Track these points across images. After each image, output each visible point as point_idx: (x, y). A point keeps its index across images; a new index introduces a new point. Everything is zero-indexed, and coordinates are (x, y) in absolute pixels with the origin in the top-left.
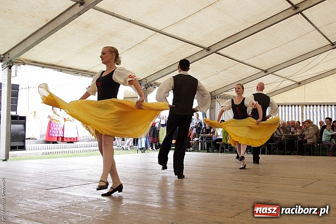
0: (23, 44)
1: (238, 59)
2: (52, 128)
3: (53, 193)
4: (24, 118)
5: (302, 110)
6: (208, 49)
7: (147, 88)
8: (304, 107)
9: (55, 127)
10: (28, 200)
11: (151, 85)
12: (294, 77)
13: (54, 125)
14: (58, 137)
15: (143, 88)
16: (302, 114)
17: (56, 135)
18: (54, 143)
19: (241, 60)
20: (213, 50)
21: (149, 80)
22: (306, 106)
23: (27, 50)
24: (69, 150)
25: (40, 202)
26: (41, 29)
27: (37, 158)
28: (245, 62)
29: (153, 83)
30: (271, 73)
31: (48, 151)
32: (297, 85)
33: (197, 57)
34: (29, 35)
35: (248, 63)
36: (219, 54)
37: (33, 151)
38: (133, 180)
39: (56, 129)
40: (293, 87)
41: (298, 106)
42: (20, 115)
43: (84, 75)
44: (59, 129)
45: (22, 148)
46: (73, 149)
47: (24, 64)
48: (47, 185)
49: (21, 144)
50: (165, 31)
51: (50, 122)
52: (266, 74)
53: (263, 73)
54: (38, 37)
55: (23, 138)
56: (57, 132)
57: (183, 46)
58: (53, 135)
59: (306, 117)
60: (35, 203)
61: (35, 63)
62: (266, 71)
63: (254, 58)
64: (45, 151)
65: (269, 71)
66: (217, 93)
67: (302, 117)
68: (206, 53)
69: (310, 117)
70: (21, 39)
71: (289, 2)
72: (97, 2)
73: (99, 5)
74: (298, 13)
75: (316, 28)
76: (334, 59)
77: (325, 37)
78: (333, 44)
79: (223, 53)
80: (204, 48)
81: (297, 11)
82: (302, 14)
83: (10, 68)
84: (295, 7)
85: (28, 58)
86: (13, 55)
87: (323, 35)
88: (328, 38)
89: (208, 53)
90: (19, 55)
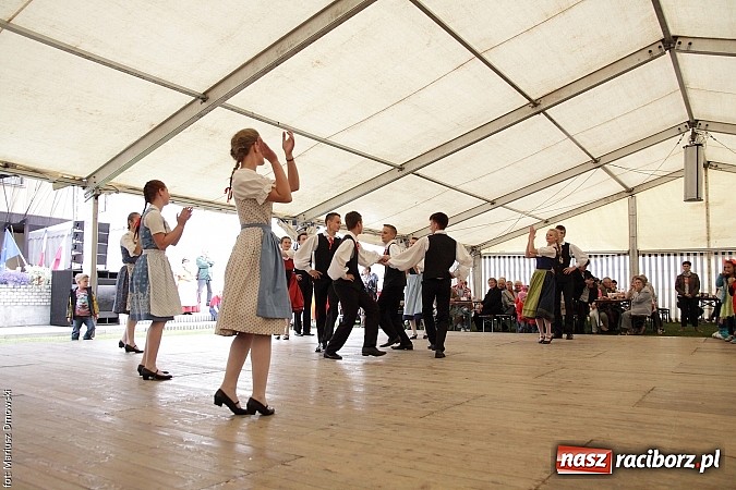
0: (116, 160)
1: (448, 183)
6: (401, 168)
7: (306, 229)
11: (313, 225)
12: (543, 211)
15: (300, 228)
19: (453, 185)
20: (408, 168)
21: (309, 217)
23: (122, 170)
24: (186, 324)
26: (144, 137)
28: (459, 188)
29: (315, 221)
30: (502, 206)
32: (542, 224)
33: (384, 180)
34: (125, 147)
35: (464, 190)
36: (417, 175)
42: (111, 271)
43: (207, 209)
45: (114, 321)
46: (191, 324)
47: (117, 192)
50: (332, 140)
52: (493, 206)
53: (489, 206)
54: (137, 151)
57: (362, 162)
61: (133, 190)
62: (493, 203)
63: (474, 182)
65: (498, 203)
68: (397, 173)
70: (113, 154)
71: (525, 95)
72: (227, 97)
73: (231, 101)
74: (539, 113)
75: (569, 136)
76: (598, 184)
77: (583, 149)
78: (596, 161)
79: (425, 174)
80: (395, 167)
81: (538, 109)
82: (546, 115)
83: (97, 198)
84: (535, 103)
85: (123, 182)
86: (100, 178)
87: (580, 147)
88: (588, 151)
89: (401, 173)
90: (110, 178)
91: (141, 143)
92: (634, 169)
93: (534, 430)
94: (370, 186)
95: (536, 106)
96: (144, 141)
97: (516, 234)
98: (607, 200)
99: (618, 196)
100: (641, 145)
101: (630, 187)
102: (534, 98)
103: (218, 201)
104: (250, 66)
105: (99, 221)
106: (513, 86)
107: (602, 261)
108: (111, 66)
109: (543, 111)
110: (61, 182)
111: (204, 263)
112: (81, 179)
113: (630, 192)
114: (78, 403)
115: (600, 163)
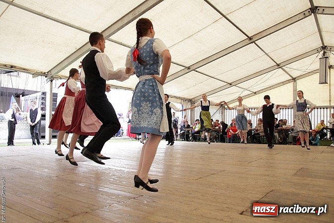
0: (60, 65)
1: (210, 75)
6: (189, 68)
12: (251, 88)
19: (212, 76)
20: (192, 68)
23: (63, 69)
26: (72, 54)
28: (215, 77)
30: (235, 86)
32: (253, 94)
33: (181, 73)
34: (64, 58)
35: (217, 78)
36: (196, 71)
38: (134, 157)
40: (250, 95)
47: (61, 79)
52: (231, 86)
53: (229, 86)
54: (70, 60)
62: (231, 84)
63: (222, 74)
65: (233, 84)
66: (196, 99)
68: (187, 71)
70: (59, 61)
71: (246, 35)
72: (110, 35)
73: (111, 38)
74: (252, 43)
75: (265, 53)
76: (279, 76)
77: (273, 60)
78: (278, 65)
79: (200, 71)
80: (186, 67)
81: (252, 41)
82: (255, 43)
83: (52, 82)
84: (250, 38)
85: (63, 74)
86: (53, 73)
87: (271, 59)
88: (275, 60)
89: (189, 70)
90: (58, 73)
91: (71, 57)
92: (296, 69)
93: (246, 186)
95: (251, 40)
96: (73, 55)
98: (284, 83)
99: (289, 81)
100: (300, 58)
101: (294, 77)
102: (250, 36)
104: (120, 21)
105: (53, 92)
106: (240, 30)
108: (58, 21)
109: (254, 42)
110: (36, 74)
112: (45, 73)
113: (294, 79)
114: (44, 172)
115: (280, 66)
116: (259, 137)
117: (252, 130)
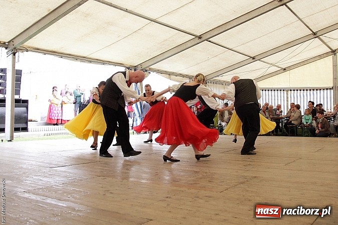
0: (27, 32)
1: (227, 46)
2: (52, 111)
3: (56, 171)
4: (26, 102)
5: (287, 94)
6: (200, 37)
8: (289, 92)
9: (55, 110)
10: (34, 177)
11: (146, 71)
12: (280, 64)
13: (54, 109)
14: (57, 120)
16: (287, 98)
17: (56, 118)
18: (54, 125)
19: (230, 47)
20: (204, 37)
21: (144, 66)
22: (291, 90)
23: (30, 37)
25: (45, 179)
27: (39, 139)
28: (234, 49)
29: (148, 69)
30: (259, 60)
31: (48, 132)
32: (282, 71)
33: (189, 44)
34: (32, 23)
36: (210, 41)
37: (35, 133)
39: (55, 112)
40: (278, 72)
41: (284, 90)
42: (23, 99)
43: (83, 61)
44: (58, 112)
45: (25, 129)
47: (27, 51)
48: (51, 164)
49: (24, 126)
51: (50, 106)
52: (253, 60)
53: (251, 60)
54: (40, 25)
55: (25, 120)
56: (57, 115)
57: (177, 34)
58: (53, 118)
59: (291, 101)
60: (41, 180)
61: (37, 50)
62: (253, 58)
63: (243, 45)
64: (46, 132)
65: (257, 58)
66: (208, 78)
67: (287, 101)
68: (198, 41)
69: (294, 101)
70: (24, 27)
74: (282, 5)
75: (299, 19)
76: (316, 47)
77: (308, 27)
78: (315, 34)
79: (214, 41)
80: (196, 36)
81: (282, 3)
82: (287, 6)
83: (14, 55)
86: (16, 42)
87: (306, 25)
88: (311, 28)
89: (200, 40)
90: (23, 43)
91: (42, 22)
94: (181, 48)
96: (44, 20)
97: (266, 77)
98: (320, 57)
99: (327, 54)
101: (334, 49)
103: (89, 56)
107: (317, 93)
109: (285, 4)
111: (79, 94)
112: (5, 43)
113: (334, 52)
115: (318, 35)
116: (292, 127)
117: (282, 118)
